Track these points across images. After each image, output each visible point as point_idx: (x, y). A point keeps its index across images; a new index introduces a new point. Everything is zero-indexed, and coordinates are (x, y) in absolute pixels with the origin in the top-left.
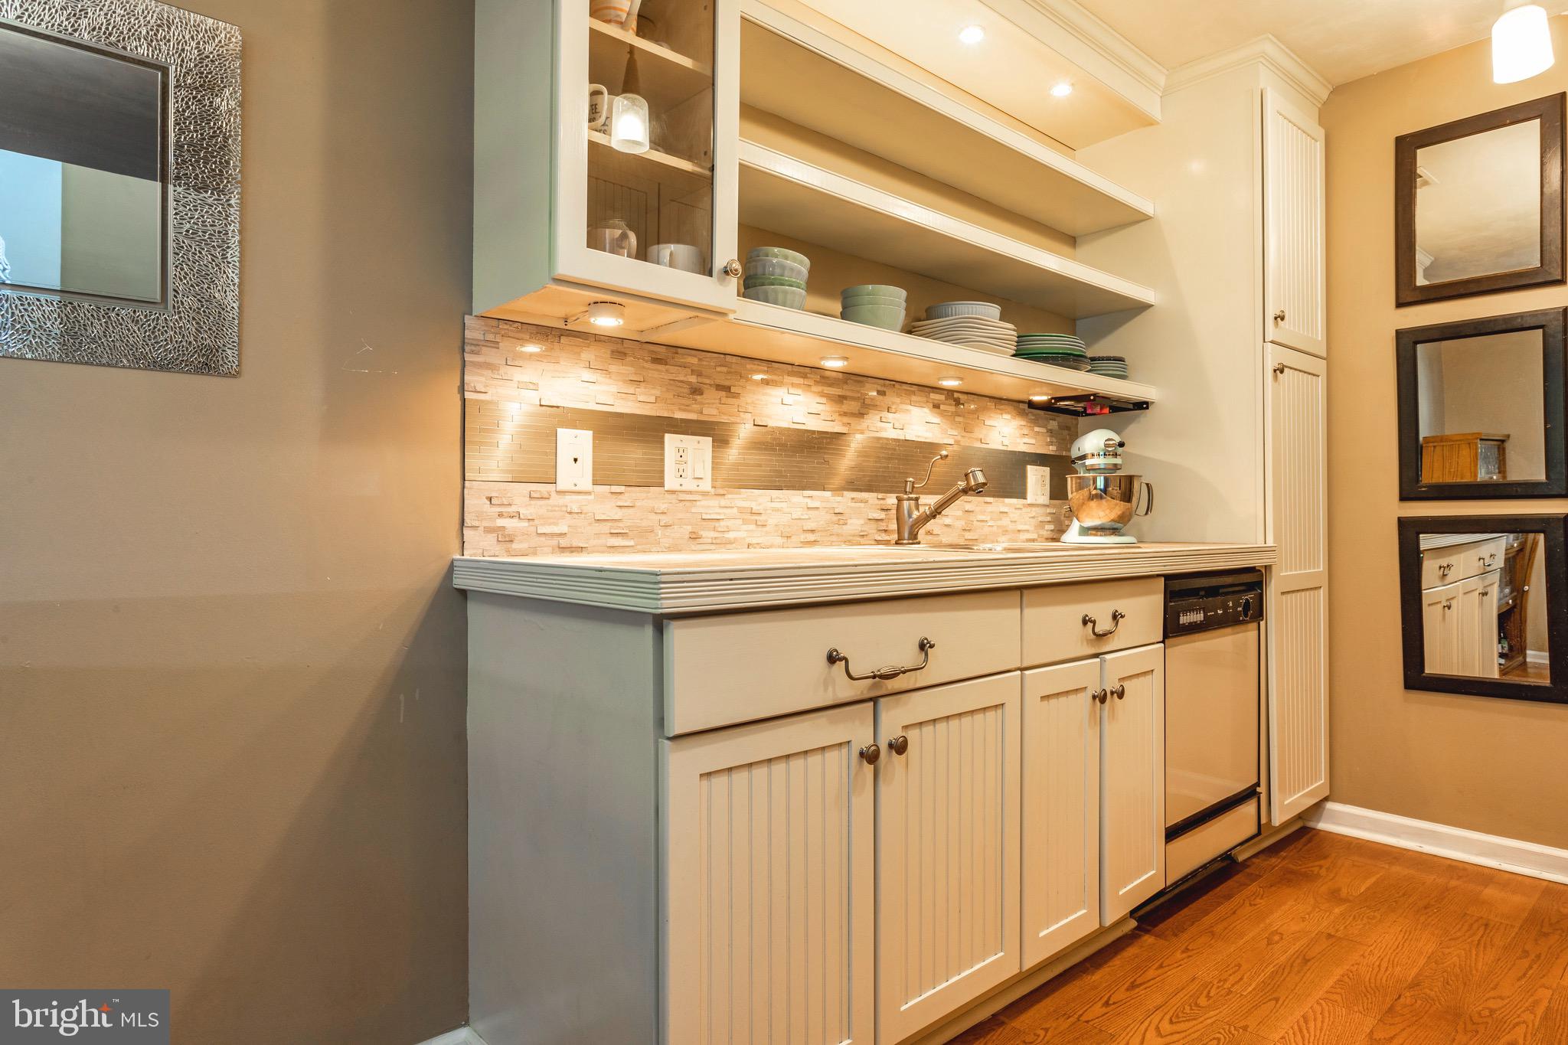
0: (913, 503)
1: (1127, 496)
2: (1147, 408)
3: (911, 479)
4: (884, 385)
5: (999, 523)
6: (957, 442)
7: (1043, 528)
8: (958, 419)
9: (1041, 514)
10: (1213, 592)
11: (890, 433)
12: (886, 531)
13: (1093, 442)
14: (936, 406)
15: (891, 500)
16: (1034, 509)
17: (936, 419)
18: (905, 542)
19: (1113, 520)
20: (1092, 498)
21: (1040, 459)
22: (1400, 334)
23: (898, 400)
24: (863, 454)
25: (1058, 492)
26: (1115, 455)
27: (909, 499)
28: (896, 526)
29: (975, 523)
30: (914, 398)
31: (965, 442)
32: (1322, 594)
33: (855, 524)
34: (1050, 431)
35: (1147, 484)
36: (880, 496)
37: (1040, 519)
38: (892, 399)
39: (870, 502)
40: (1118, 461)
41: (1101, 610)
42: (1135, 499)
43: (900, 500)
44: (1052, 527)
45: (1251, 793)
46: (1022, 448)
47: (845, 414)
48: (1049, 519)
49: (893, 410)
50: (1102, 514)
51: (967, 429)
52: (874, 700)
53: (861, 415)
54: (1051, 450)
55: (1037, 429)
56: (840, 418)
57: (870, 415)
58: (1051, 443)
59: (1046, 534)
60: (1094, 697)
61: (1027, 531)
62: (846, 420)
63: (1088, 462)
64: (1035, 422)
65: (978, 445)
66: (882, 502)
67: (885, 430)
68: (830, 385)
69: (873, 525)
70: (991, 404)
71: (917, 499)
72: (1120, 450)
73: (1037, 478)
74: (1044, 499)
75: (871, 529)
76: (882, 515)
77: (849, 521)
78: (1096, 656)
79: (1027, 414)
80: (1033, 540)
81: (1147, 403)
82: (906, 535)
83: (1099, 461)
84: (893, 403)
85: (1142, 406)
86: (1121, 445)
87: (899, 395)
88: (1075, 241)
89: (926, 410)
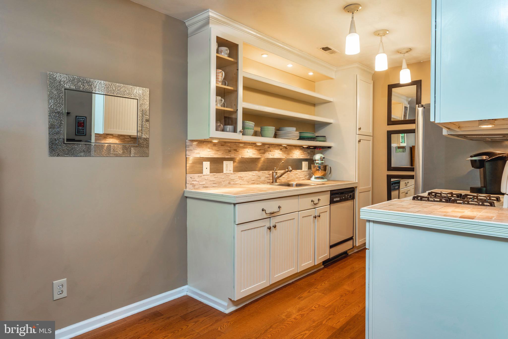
0: (276, 173)
1: (325, 170)
2: (331, 148)
3: (275, 168)
4: (269, 146)
5: (296, 176)
6: (286, 157)
7: (306, 176)
8: (286, 152)
9: (306, 173)
10: (342, 193)
11: (271, 157)
12: (269, 179)
13: (318, 157)
14: (281, 149)
15: (271, 172)
16: (304, 172)
17: (281, 153)
18: (274, 182)
19: (322, 176)
20: (317, 170)
21: (305, 160)
22: (388, 132)
23: (272, 149)
24: (264, 162)
25: (310, 168)
26: (323, 160)
27: (275, 173)
28: (272, 178)
29: (290, 176)
30: (276, 148)
31: (288, 157)
32: (370, 192)
33: (263, 178)
34: (308, 153)
35: (330, 167)
36: (268, 171)
37: (306, 174)
38: (271, 149)
39: (266, 173)
40: (323, 162)
41: (315, 199)
42: (327, 171)
43: (273, 173)
44: (308, 176)
45: (351, 238)
46: (301, 158)
47: (261, 153)
48: (308, 174)
49: (271, 151)
50: (319, 174)
51: (288, 154)
52: (270, 218)
53: (264, 153)
54: (308, 157)
55: (305, 153)
56: (259, 154)
57: (266, 153)
58: (308, 156)
59: (307, 178)
60: (314, 217)
61: (302, 177)
62: (261, 155)
63: (317, 162)
64: (305, 151)
65: (291, 158)
66: (269, 173)
67: (269, 156)
68: (258, 147)
69: (267, 178)
70: (294, 148)
71: (277, 173)
72: (323, 159)
73: (305, 165)
74: (307, 169)
75: (266, 179)
76: (269, 176)
77: (262, 178)
78: (314, 208)
79: (303, 149)
80: (304, 180)
81: (331, 147)
82: (274, 181)
83: (320, 162)
84: (271, 150)
85: (329, 147)
86: (324, 158)
87: (272, 148)
88: (315, 105)
89: (279, 151)
